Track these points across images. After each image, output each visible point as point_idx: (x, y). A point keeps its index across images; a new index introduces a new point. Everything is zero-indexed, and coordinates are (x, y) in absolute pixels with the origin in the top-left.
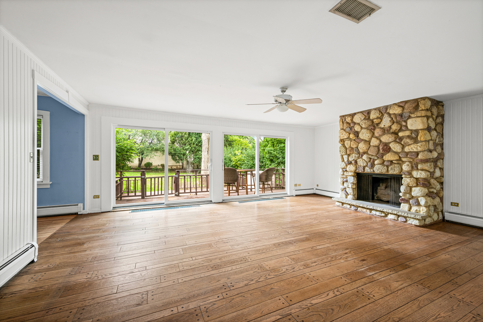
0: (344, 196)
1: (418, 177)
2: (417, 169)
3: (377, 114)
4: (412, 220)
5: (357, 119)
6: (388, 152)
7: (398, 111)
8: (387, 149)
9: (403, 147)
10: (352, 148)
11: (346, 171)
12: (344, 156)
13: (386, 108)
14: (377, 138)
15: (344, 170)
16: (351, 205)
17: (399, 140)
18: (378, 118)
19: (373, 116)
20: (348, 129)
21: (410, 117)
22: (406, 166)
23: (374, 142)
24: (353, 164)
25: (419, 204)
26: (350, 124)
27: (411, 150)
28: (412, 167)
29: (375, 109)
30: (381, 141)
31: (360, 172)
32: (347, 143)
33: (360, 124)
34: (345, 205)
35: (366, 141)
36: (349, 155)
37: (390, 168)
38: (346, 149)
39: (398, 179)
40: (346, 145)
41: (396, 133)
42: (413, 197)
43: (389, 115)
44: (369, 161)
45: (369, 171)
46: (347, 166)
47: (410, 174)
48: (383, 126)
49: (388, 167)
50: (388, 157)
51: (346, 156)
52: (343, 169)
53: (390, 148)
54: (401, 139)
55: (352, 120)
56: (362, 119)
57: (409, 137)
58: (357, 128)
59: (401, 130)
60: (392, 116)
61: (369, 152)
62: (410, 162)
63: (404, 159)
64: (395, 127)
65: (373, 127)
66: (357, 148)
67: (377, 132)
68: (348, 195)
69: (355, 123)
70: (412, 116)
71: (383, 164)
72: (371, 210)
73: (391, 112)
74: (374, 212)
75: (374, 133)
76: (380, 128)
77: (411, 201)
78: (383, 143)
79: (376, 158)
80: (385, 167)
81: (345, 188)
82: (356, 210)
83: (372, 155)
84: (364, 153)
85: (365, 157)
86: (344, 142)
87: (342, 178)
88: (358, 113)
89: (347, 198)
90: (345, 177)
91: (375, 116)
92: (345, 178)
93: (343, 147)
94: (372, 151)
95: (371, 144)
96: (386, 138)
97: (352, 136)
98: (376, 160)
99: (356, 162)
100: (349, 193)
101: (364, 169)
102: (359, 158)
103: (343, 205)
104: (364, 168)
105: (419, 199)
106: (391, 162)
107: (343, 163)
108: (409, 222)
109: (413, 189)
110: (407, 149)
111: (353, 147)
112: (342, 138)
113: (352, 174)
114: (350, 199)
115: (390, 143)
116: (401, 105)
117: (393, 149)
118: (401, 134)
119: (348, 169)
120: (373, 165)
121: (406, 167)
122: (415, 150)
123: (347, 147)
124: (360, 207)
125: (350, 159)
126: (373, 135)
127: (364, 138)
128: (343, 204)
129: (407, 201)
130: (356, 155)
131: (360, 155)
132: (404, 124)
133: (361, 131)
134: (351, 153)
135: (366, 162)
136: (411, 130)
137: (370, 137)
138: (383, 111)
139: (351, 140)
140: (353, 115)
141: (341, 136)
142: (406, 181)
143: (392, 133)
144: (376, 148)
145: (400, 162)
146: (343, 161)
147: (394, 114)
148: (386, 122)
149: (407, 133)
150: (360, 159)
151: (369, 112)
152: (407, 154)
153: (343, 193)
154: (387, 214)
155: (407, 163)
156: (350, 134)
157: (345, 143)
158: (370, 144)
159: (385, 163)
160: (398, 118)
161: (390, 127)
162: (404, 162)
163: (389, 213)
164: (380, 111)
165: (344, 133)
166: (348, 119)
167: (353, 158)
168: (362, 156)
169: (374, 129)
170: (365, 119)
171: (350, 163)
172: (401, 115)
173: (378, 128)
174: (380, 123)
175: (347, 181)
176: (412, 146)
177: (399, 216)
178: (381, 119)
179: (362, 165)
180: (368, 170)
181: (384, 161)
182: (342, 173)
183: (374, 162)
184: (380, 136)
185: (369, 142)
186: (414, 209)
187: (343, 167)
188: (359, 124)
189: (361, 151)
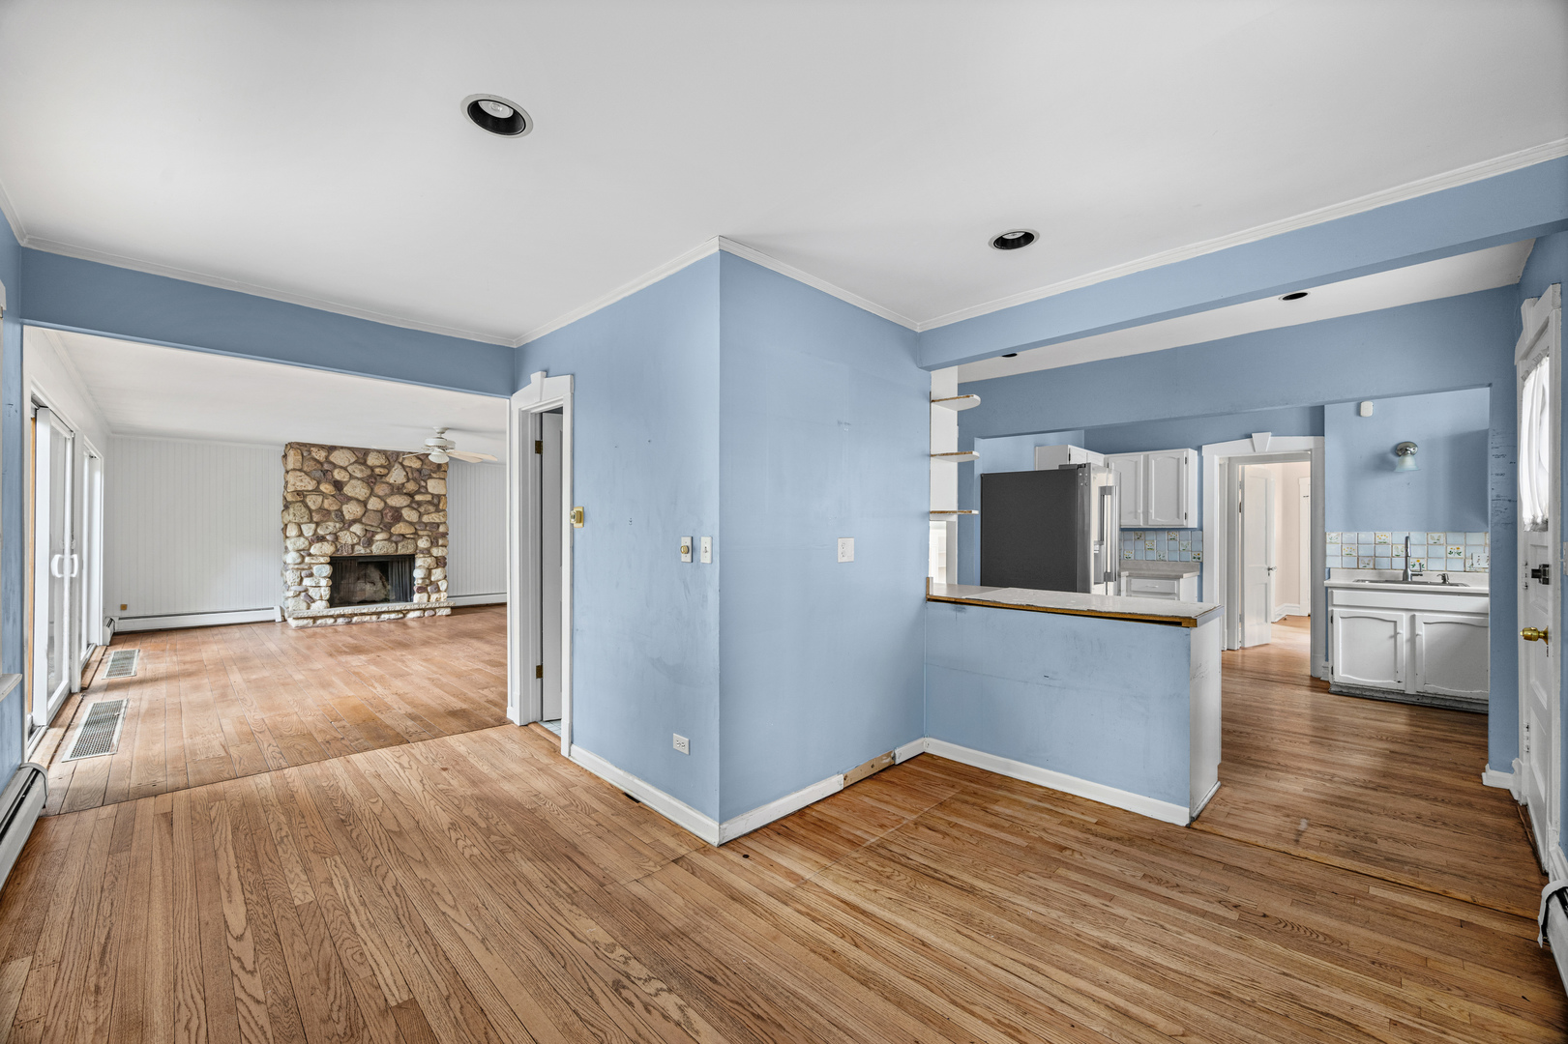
0: (304, 605)
1: (440, 554)
2: (438, 546)
3: (383, 461)
4: (442, 610)
5: (338, 458)
6: (399, 522)
7: (417, 464)
8: (397, 516)
9: (421, 515)
10: (329, 512)
11: (310, 555)
12: (303, 527)
13: (398, 454)
14: (379, 497)
15: (304, 553)
16: (335, 617)
17: (415, 505)
18: (382, 466)
19: (372, 460)
20: (319, 474)
21: (431, 477)
22: (425, 542)
23: (374, 504)
24: (327, 541)
25: (438, 590)
26: (322, 464)
27: (432, 521)
28: (432, 543)
29: (379, 451)
30: (386, 503)
31: (345, 554)
32: (313, 502)
33: (348, 468)
34: (319, 622)
35: (358, 500)
36: (318, 524)
37: (400, 545)
38: (310, 511)
39: (411, 558)
40: (310, 504)
41: (411, 495)
42: (431, 583)
43: (403, 467)
44: (365, 536)
45: (363, 552)
46: (310, 545)
47: (428, 552)
48: (391, 481)
49: (396, 543)
50: (400, 528)
51: (313, 526)
52: (298, 551)
53: (401, 516)
54: (419, 504)
55: (327, 457)
56: (352, 461)
57: (429, 502)
58: (338, 475)
59: (418, 492)
60: (407, 469)
61: (364, 520)
62: (428, 536)
63: (421, 533)
64: (411, 487)
65: (372, 479)
66: (340, 511)
67: (381, 490)
68: (314, 601)
69: (335, 466)
70: (434, 475)
71: (389, 540)
72: (379, 614)
73: (406, 463)
74: (385, 617)
75: (372, 489)
76: (387, 483)
77: (429, 588)
78: (392, 507)
79: (379, 530)
80: (394, 544)
81: (306, 590)
82: (349, 623)
83: (372, 526)
84: (355, 521)
85: (357, 528)
86: (305, 496)
87: (298, 569)
88: (342, 448)
89: (308, 608)
90: (306, 567)
91: (378, 463)
92: (303, 569)
93: (303, 508)
94: (372, 520)
95: (370, 506)
96: (396, 501)
97: (326, 488)
98: (377, 533)
99: (337, 538)
100: (317, 597)
101: (353, 549)
102: (341, 530)
103: (314, 622)
104: (353, 546)
105: (439, 583)
106: (403, 536)
107: (302, 539)
108: (438, 614)
109: (434, 571)
110: (425, 519)
111: (331, 509)
112: (299, 489)
113: (328, 560)
114: (322, 608)
115: (401, 508)
116: (421, 457)
117: (407, 518)
118: (418, 498)
119: (312, 551)
120: (370, 542)
121: (423, 543)
122: (437, 521)
123: (313, 507)
124: (356, 615)
125: (321, 532)
126: (372, 493)
127: (357, 496)
128: (315, 619)
129: (422, 589)
130: (338, 525)
131: (347, 525)
132: (423, 484)
133: (349, 481)
134: (325, 519)
135: (358, 536)
136: (432, 494)
137: (368, 495)
138: (392, 458)
139: (324, 495)
140: (331, 449)
141: (298, 484)
142: (420, 562)
143: (406, 494)
144: (379, 514)
145: (416, 535)
146: (301, 534)
147: (410, 467)
148: (397, 476)
149: (428, 498)
150: (345, 532)
151: (366, 452)
152: (426, 524)
153: (301, 602)
154: (405, 612)
155: (425, 538)
156: (319, 483)
157: (307, 500)
158: (365, 506)
159: (394, 538)
160: (416, 475)
161: (403, 484)
162: (421, 537)
163: (409, 611)
164: (387, 458)
165: (307, 479)
166: (321, 455)
167: (331, 529)
168: (350, 526)
169: (375, 484)
170: (355, 462)
171: (321, 539)
172: (419, 471)
173: (384, 483)
174: (386, 475)
175: (311, 575)
176: (433, 515)
177: (424, 610)
178: (389, 467)
179: (350, 542)
180: (360, 550)
181: (391, 535)
182: (299, 560)
183: (373, 536)
184: (386, 495)
185: (364, 503)
186: (434, 597)
187: (301, 548)
188: (345, 469)
189: (348, 517)
